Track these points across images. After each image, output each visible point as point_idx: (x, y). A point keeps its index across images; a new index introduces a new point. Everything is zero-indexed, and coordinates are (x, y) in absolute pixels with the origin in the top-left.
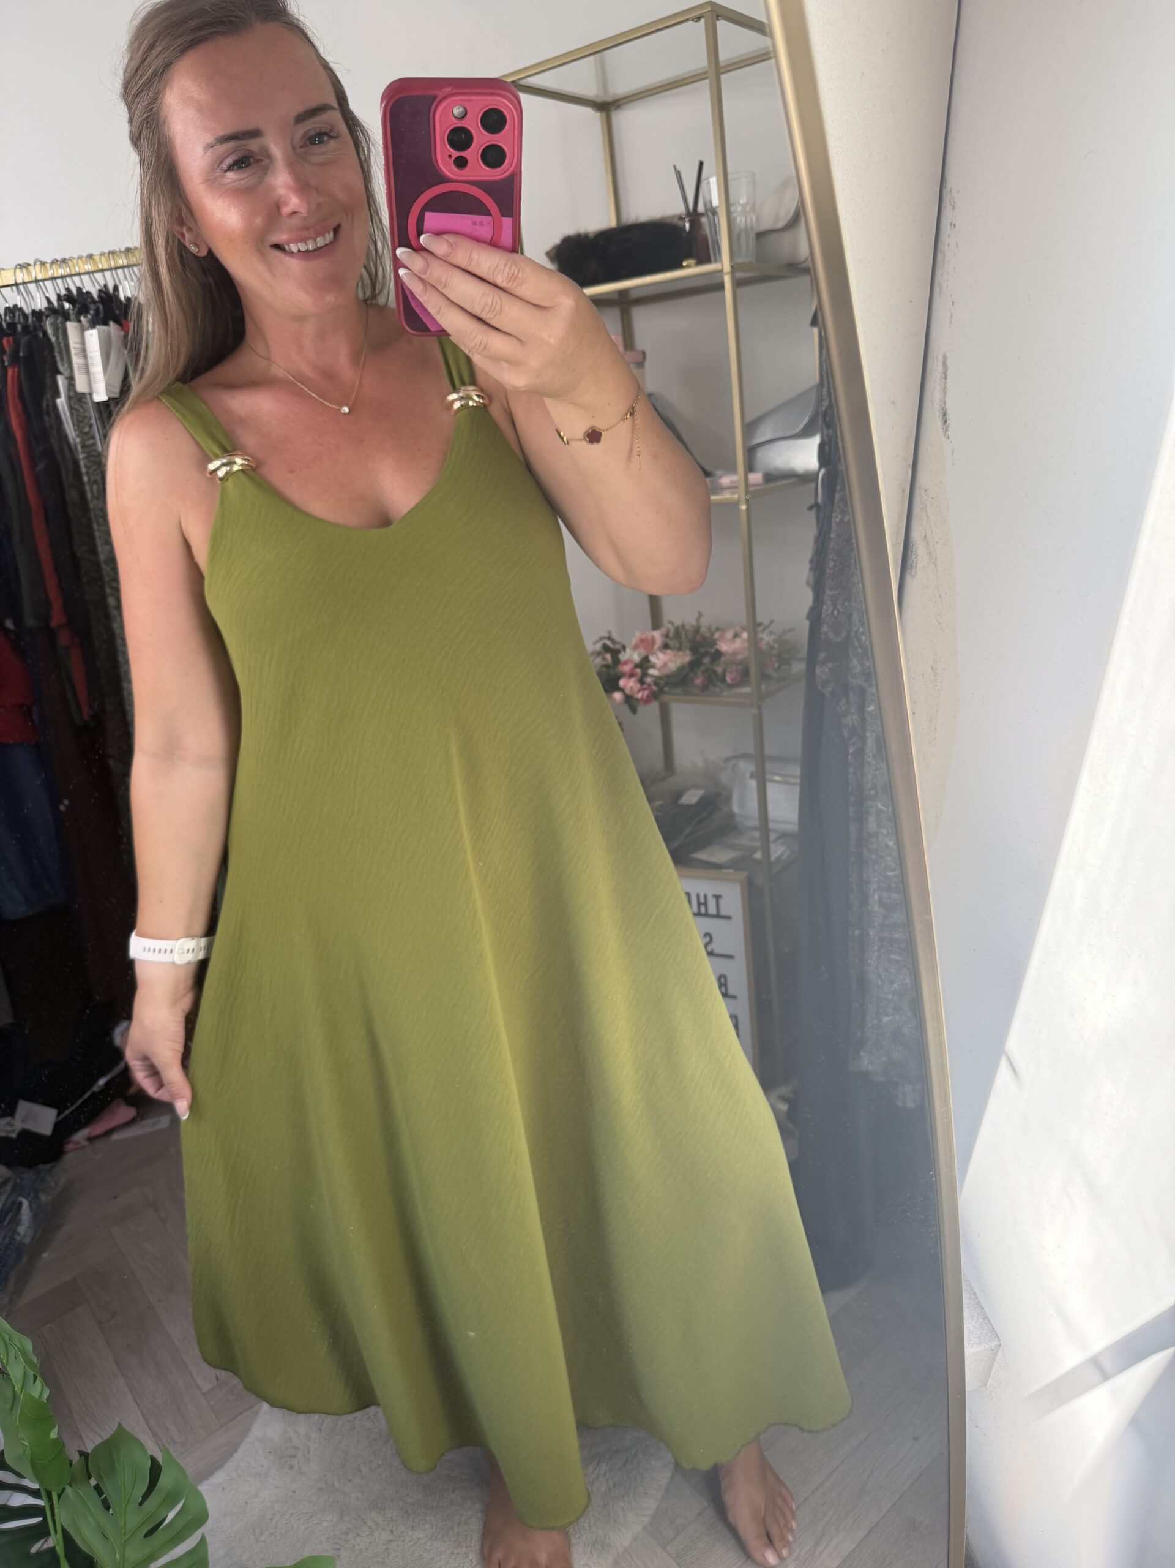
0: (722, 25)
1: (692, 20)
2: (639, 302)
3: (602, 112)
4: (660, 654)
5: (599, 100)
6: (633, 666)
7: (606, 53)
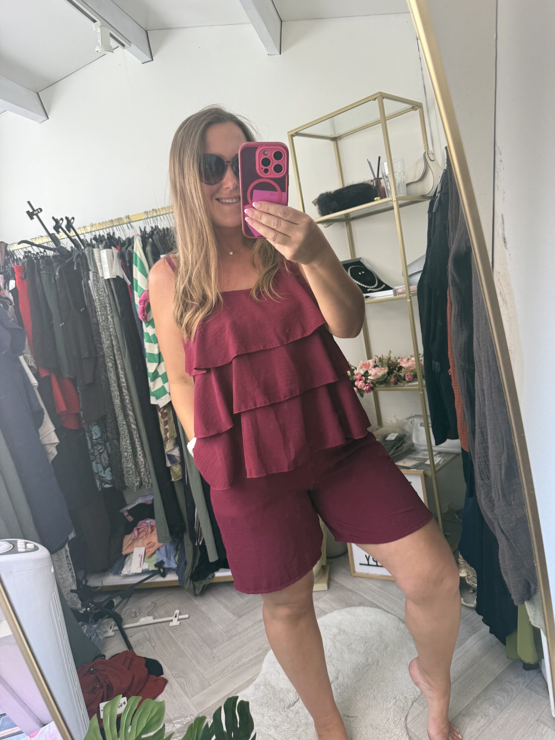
1: (373, 100)
2: (354, 218)
3: (334, 141)
4: (373, 369)
5: (332, 137)
6: (361, 376)
7: (334, 117)
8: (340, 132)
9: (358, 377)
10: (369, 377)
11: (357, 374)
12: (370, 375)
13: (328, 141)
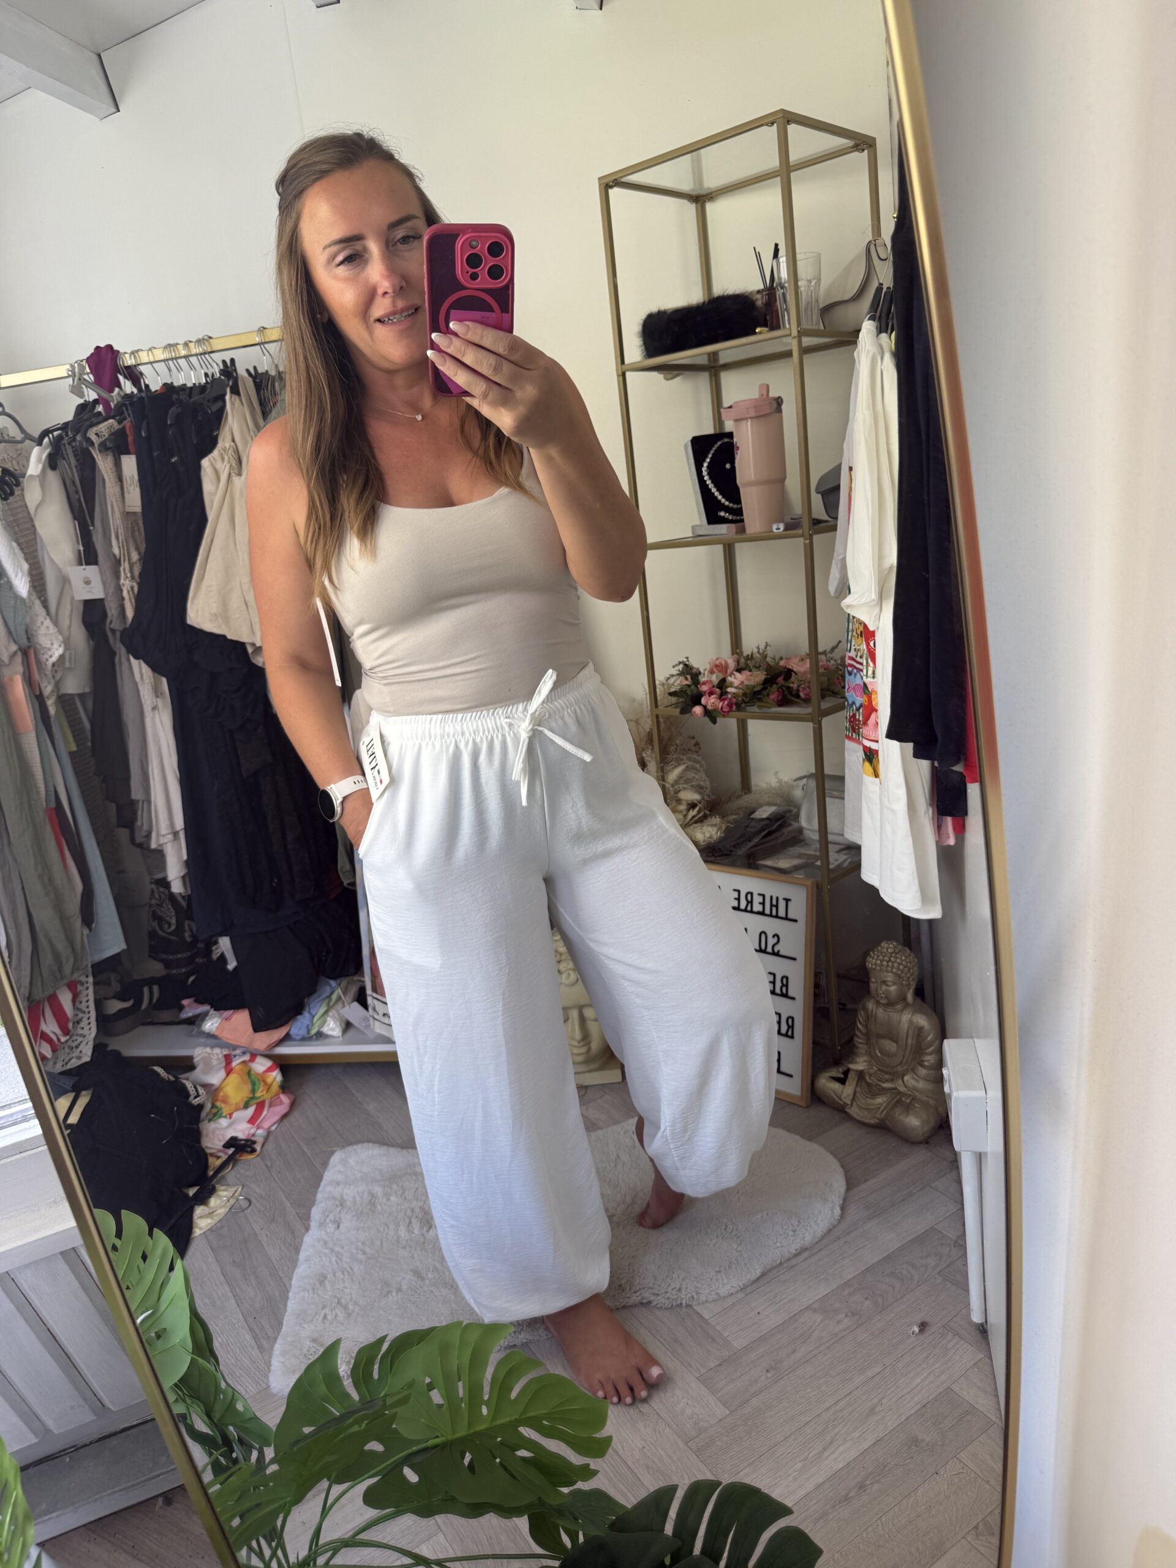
0: (793, 129)
1: (767, 125)
2: (727, 366)
3: (697, 203)
4: (737, 674)
5: (694, 193)
6: (711, 686)
7: (702, 151)
8: (712, 182)
9: (704, 688)
10: (729, 690)
11: (704, 683)
12: (732, 687)
13: (685, 202)
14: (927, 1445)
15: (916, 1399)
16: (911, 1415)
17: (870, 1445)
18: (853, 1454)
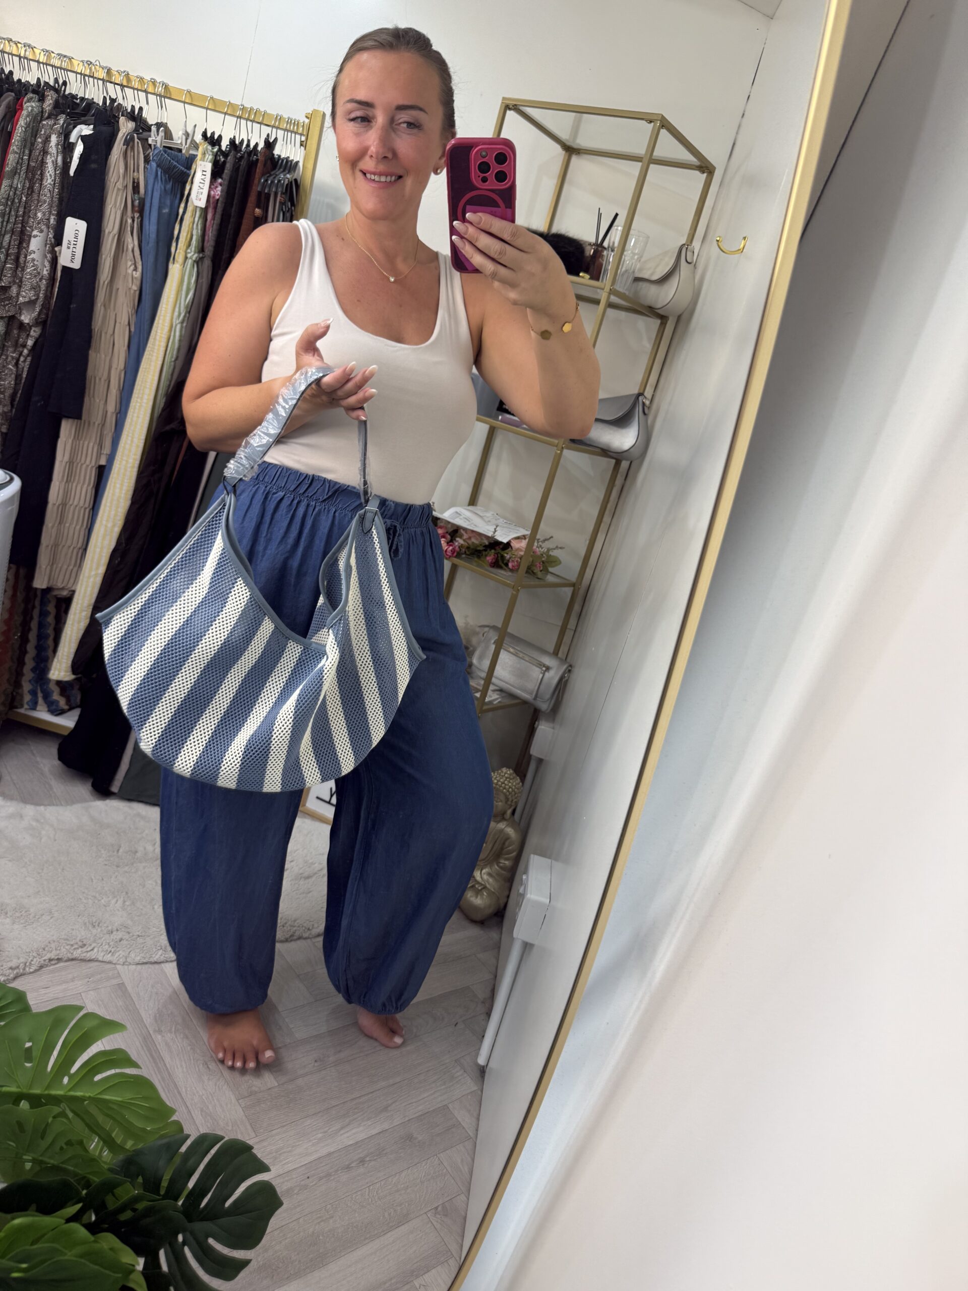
0: (664, 133)
1: (647, 121)
3: (566, 152)
5: (568, 143)
7: (585, 116)
13: (558, 147)
14: (419, 1142)
15: (420, 1108)
16: (412, 1119)
17: (377, 1132)
18: (362, 1136)
